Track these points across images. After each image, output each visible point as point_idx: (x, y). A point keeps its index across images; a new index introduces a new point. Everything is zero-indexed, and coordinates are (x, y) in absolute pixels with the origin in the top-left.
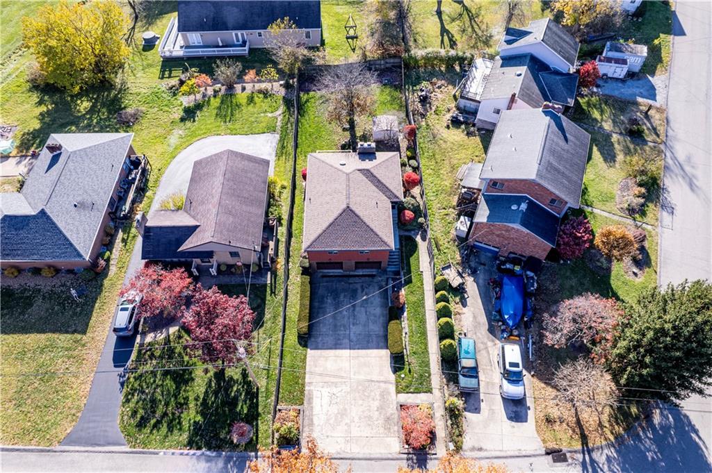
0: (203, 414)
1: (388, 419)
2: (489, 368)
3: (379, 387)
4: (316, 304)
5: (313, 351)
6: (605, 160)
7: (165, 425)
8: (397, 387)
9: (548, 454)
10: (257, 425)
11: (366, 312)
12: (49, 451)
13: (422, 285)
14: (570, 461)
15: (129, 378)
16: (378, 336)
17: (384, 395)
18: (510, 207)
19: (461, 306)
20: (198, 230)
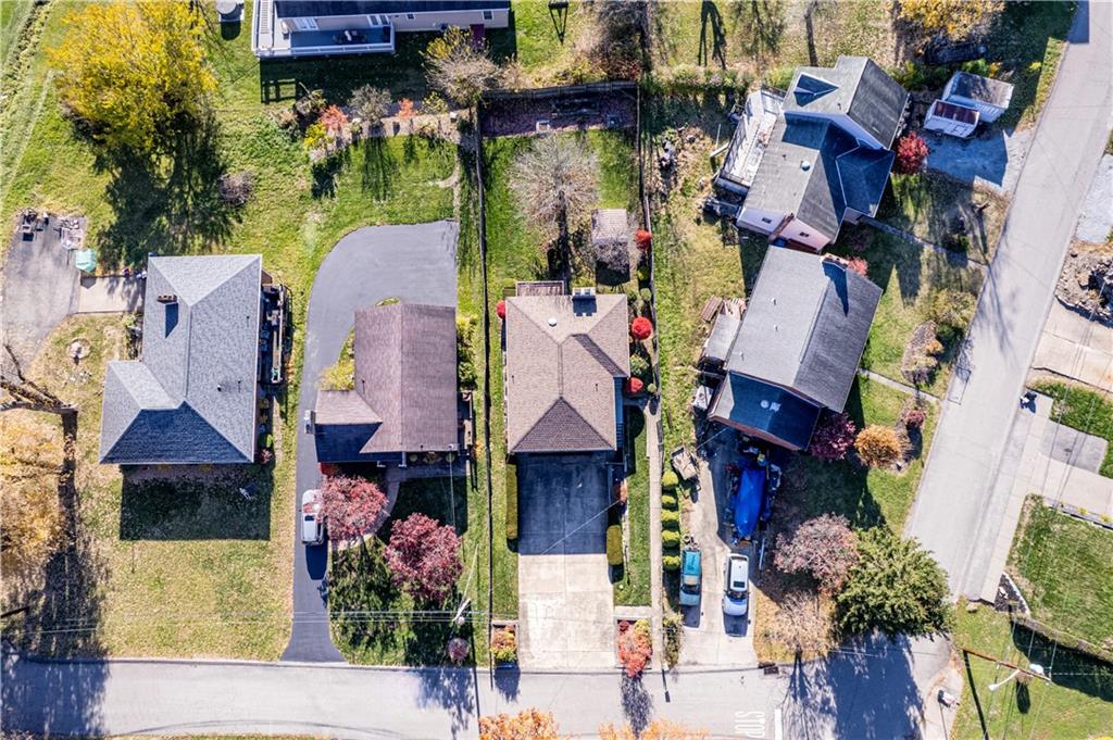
0: (416, 631)
1: (604, 634)
2: (714, 577)
3: (596, 599)
4: (525, 493)
5: (524, 557)
6: (904, 294)
7: (379, 643)
8: (615, 599)
9: (760, 667)
10: (472, 640)
11: (582, 503)
12: (272, 666)
13: (648, 475)
14: (781, 674)
15: (330, 592)
16: (595, 536)
17: (601, 606)
18: (760, 403)
19: (690, 500)
20: (380, 428)
